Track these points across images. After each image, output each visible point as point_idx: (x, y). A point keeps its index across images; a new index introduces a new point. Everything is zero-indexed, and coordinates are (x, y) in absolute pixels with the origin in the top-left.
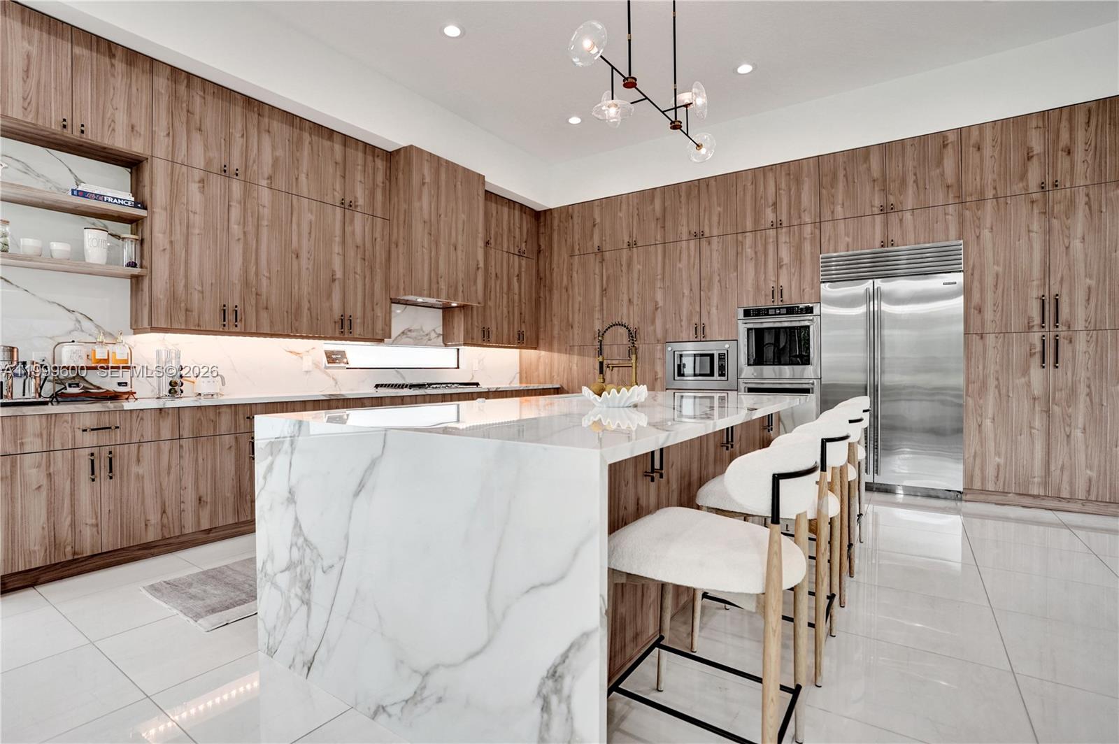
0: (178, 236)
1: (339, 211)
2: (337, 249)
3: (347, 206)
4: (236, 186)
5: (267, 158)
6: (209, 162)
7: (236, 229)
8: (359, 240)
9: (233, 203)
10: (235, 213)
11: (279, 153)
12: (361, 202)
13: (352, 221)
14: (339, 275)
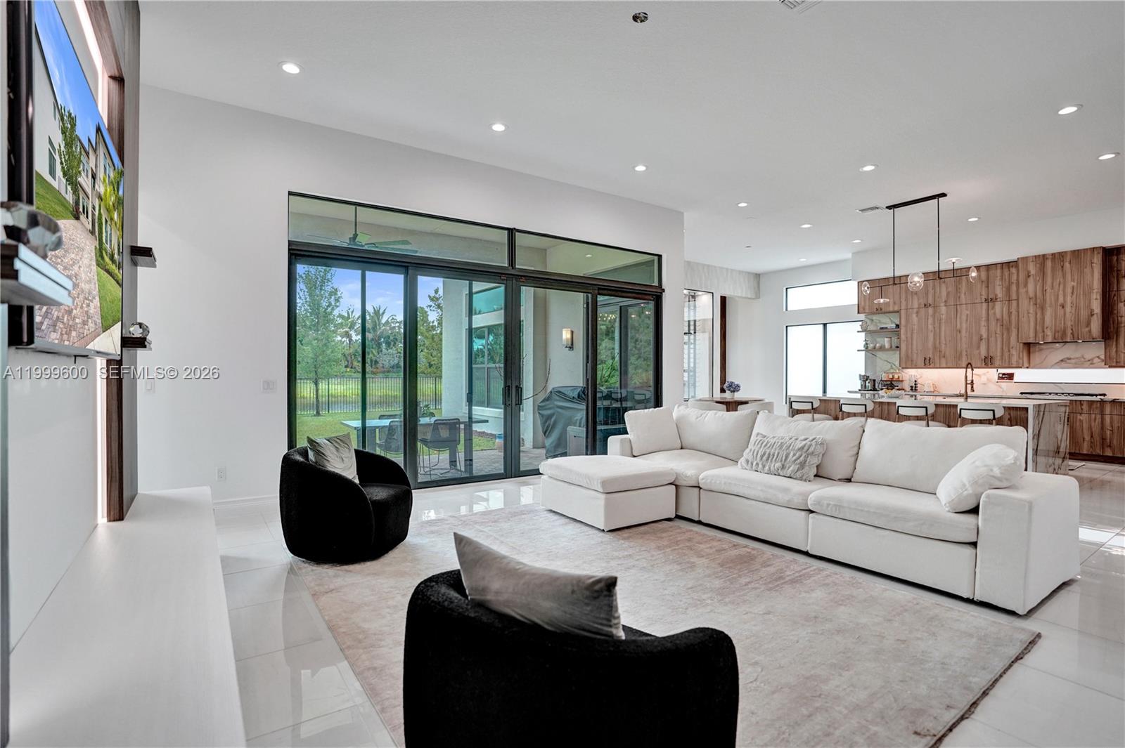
0: (909, 335)
1: (985, 305)
2: (983, 323)
3: (990, 301)
4: (930, 310)
5: (944, 294)
6: (919, 304)
7: (930, 327)
8: (998, 316)
9: (929, 317)
10: (930, 320)
11: (950, 289)
12: (1000, 295)
13: (993, 308)
14: (985, 336)
